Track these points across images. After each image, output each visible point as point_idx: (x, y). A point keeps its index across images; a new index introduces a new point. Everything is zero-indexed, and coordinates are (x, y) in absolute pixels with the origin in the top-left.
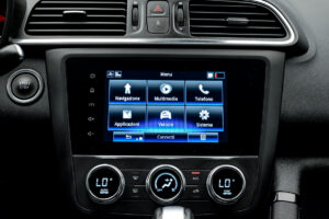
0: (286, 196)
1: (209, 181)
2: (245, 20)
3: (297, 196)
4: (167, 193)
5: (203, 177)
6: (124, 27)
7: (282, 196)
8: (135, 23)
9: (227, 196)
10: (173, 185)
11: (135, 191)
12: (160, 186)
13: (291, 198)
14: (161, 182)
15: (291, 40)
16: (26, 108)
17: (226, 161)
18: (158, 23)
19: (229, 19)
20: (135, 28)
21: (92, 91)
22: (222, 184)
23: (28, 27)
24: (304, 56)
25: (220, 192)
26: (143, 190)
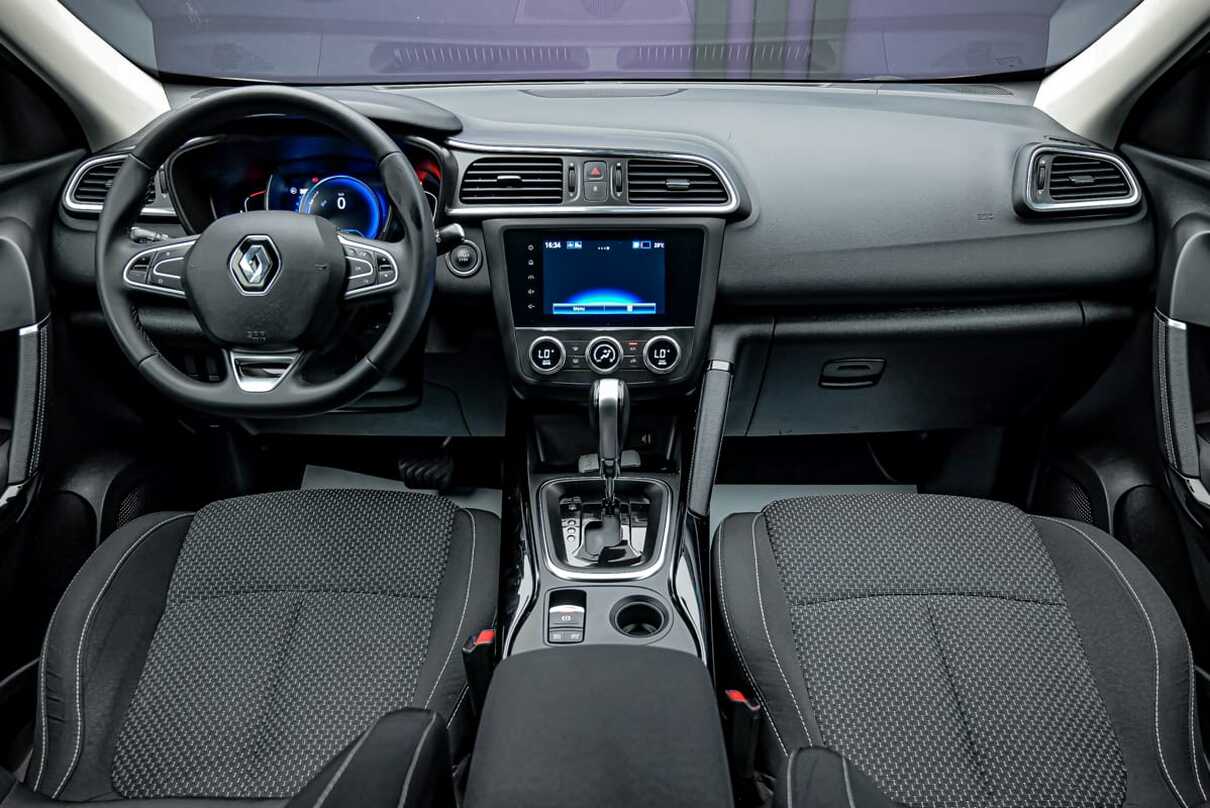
0: (721, 364)
1: (645, 351)
2: (686, 183)
3: (731, 365)
4: (605, 364)
5: (640, 347)
6: (560, 193)
7: (716, 365)
8: (572, 189)
9: (662, 366)
10: (611, 355)
11: (576, 361)
12: (598, 358)
13: (725, 366)
14: (600, 353)
15: (730, 207)
16: (466, 281)
17: (662, 333)
18: (595, 189)
19: (670, 183)
20: (571, 195)
21: (531, 263)
22: (658, 354)
23: (463, 194)
24: (744, 222)
25: (655, 362)
26: (583, 361)
